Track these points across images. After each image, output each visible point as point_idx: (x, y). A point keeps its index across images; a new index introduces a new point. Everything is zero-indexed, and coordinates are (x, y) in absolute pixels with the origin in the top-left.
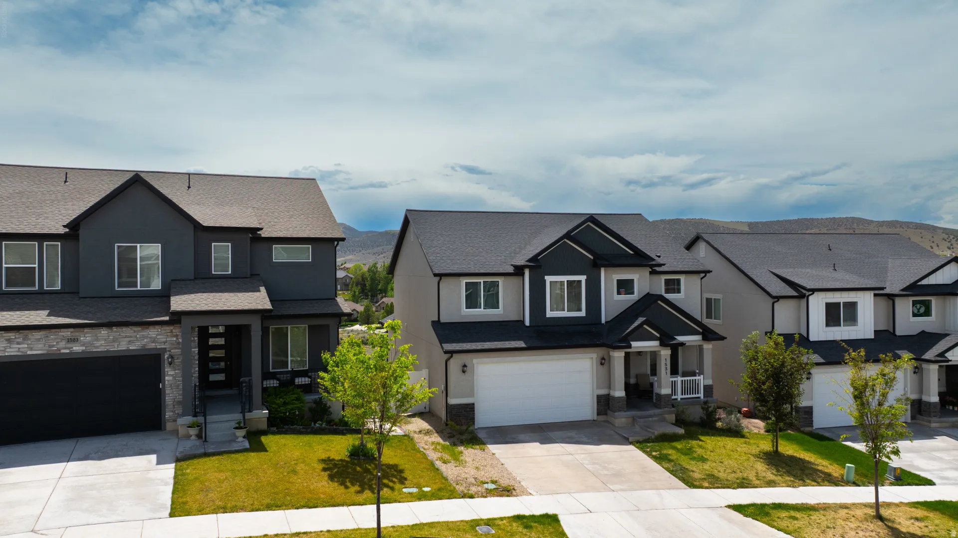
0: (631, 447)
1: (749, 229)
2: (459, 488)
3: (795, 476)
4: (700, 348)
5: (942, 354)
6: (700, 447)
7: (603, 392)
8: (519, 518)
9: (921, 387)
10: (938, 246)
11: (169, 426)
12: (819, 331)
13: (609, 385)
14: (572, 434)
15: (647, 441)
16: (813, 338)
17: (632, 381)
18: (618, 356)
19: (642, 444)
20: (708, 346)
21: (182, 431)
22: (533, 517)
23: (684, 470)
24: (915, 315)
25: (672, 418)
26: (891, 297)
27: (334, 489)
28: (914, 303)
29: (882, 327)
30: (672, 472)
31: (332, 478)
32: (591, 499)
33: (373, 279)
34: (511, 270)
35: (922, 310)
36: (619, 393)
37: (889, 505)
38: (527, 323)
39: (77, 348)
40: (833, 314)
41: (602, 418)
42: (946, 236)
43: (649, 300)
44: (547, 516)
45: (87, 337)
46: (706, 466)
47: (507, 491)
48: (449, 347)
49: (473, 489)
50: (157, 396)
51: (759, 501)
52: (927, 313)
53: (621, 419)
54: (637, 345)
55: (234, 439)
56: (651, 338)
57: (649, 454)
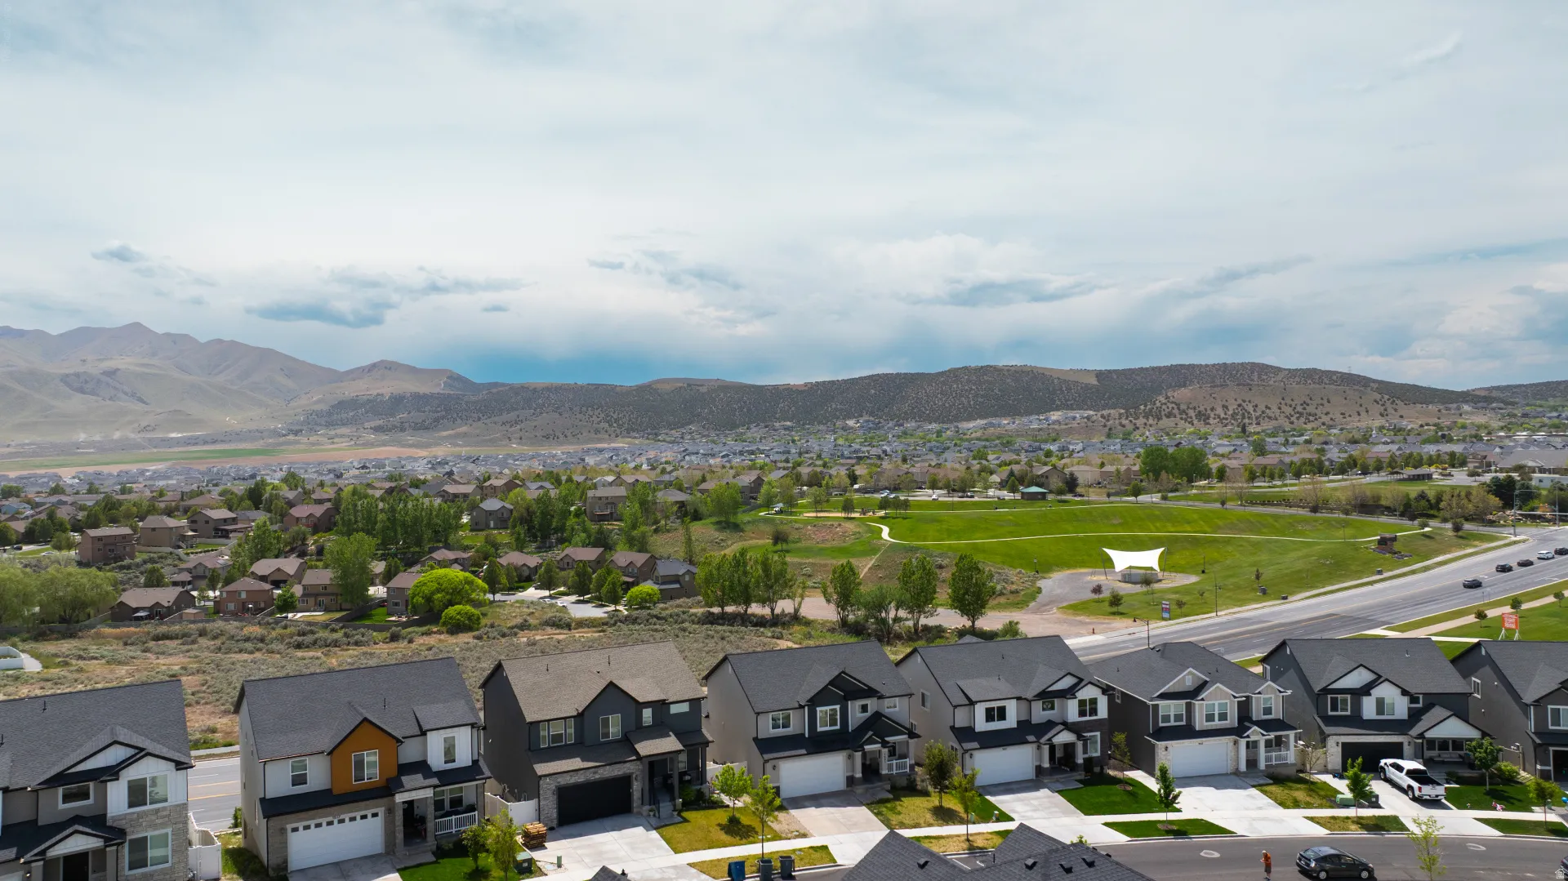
0: (864, 808)
1: (1098, 381)
2: (783, 835)
3: (944, 821)
4: (908, 742)
5: (1050, 739)
6: (901, 805)
7: (850, 774)
8: (811, 848)
9: (1041, 758)
10: (1367, 412)
11: (635, 810)
12: (981, 725)
13: (853, 770)
14: (832, 800)
15: (872, 803)
16: (978, 729)
17: (868, 762)
18: (858, 755)
19: (869, 805)
20: (911, 741)
21: (645, 813)
22: (817, 847)
23: (888, 820)
24: (1044, 709)
25: (888, 787)
26: (1030, 701)
27: (724, 837)
28: (1043, 703)
29: (1023, 718)
30: (882, 822)
31: (726, 833)
32: (842, 837)
33: (544, 514)
34: (797, 706)
35: (1050, 706)
36: (859, 775)
37: (971, 835)
38: (807, 736)
39: (597, 776)
40: (990, 715)
41: (849, 789)
42: (1378, 397)
43: (878, 715)
44: (823, 846)
45: (601, 771)
46: (900, 817)
47: (804, 836)
48: (767, 756)
49: (789, 835)
50: (629, 796)
51: (918, 835)
52: (1052, 708)
53: (860, 790)
54: (867, 748)
55: (672, 816)
56: (877, 742)
57: (872, 811)
